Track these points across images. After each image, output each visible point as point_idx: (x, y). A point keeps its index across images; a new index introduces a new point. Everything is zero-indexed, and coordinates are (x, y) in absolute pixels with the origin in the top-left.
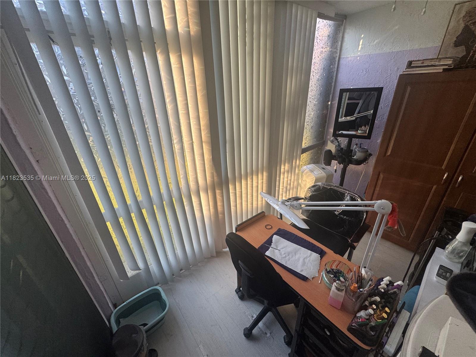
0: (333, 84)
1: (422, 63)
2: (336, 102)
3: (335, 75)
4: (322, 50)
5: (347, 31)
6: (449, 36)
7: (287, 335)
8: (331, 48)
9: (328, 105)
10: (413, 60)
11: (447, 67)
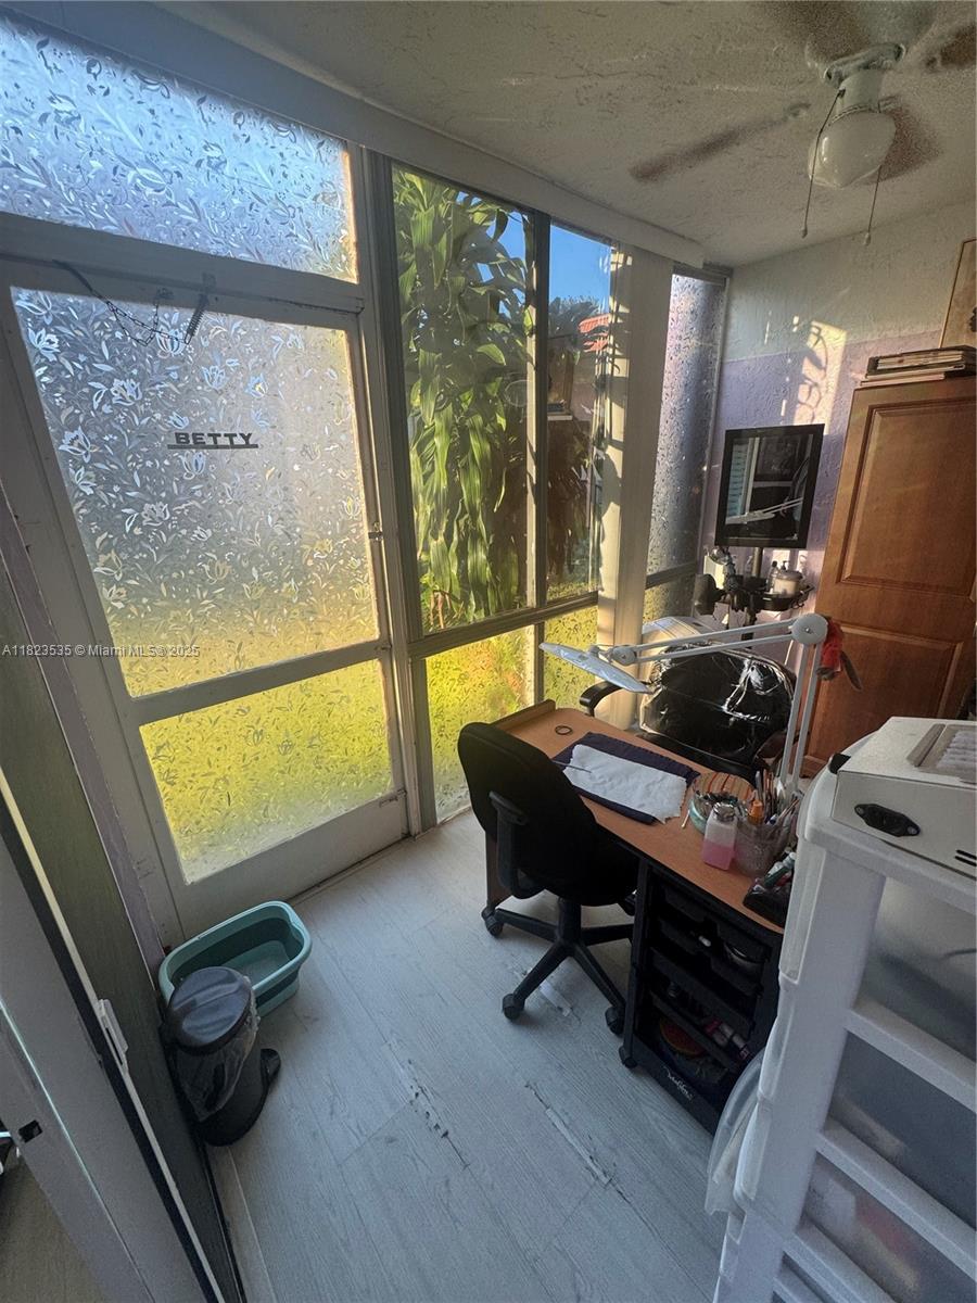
0: (711, 423)
1: (901, 362)
2: (718, 466)
3: (714, 402)
4: (677, 342)
5: (735, 302)
6: (957, 309)
7: (614, 1009)
8: (701, 338)
9: (701, 475)
10: (879, 355)
11: (951, 368)
